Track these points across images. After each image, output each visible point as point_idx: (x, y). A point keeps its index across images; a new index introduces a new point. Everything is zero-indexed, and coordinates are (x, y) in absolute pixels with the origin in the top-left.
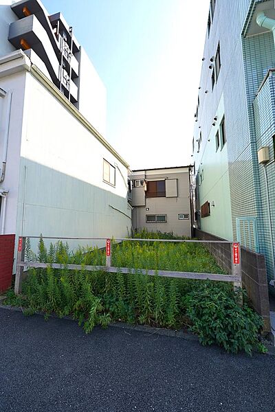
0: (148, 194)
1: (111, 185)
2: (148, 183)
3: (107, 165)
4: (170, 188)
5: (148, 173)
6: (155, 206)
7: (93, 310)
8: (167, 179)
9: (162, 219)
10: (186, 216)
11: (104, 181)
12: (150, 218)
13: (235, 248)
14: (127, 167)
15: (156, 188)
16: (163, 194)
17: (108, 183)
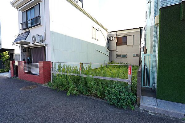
0: (118, 44)
1: (97, 40)
2: (118, 38)
3: (94, 30)
4: (129, 40)
5: (118, 33)
6: (121, 50)
7: (70, 88)
8: (128, 35)
9: (125, 56)
10: (137, 55)
11: (93, 38)
12: (118, 56)
13: (129, 68)
14: (106, 30)
15: (122, 41)
16: (125, 44)
17: (95, 39)
